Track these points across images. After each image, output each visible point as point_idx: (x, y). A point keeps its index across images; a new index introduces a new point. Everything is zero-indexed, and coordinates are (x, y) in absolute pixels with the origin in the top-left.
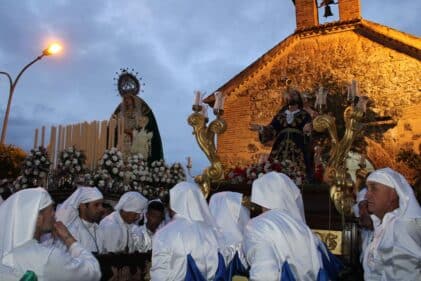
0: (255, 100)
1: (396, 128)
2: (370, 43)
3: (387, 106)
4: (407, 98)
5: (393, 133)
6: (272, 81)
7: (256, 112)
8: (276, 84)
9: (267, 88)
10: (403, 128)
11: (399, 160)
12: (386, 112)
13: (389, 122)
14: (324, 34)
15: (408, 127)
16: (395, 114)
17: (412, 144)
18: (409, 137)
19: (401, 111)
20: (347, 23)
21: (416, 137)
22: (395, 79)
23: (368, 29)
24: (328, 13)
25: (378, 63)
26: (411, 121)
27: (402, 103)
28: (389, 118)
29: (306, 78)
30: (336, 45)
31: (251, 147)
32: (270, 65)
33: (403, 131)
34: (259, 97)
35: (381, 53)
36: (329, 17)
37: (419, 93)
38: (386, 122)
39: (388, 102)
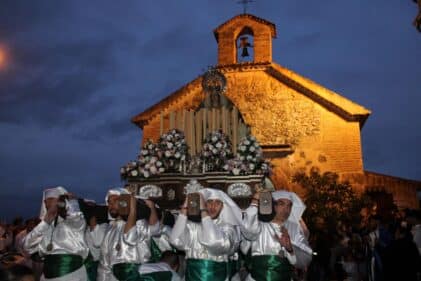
1: (293, 155)
2: (277, 83)
3: (287, 136)
4: (303, 131)
5: (291, 158)
10: (298, 155)
11: (294, 181)
12: (286, 141)
13: (288, 149)
14: (241, 71)
15: (302, 155)
16: (293, 143)
17: (305, 169)
18: (303, 163)
19: (298, 141)
20: (259, 64)
21: (309, 163)
22: (295, 115)
23: (276, 71)
24: (245, 54)
25: (282, 100)
26: (306, 150)
27: (300, 134)
28: (288, 146)
30: (249, 82)
32: (193, 93)
33: (299, 158)
35: (285, 92)
36: (246, 57)
37: (312, 128)
38: (285, 150)
39: (289, 132)
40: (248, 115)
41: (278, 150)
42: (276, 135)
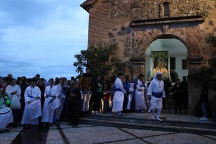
0: (113, 5)
1: (203, 23)
3: (199, 10)
4: (212, 4)
5: (201, 26)
7: (114, 12)
12: (197, 13)
13: (200, 19)
15: (211, 23)
16: (203, 15)
17: (213, 34)
18: (211, 30)
19: (208, 13)
26: (213, 19)
27: (209, 7)
28: (200, 17)
31: (110, 34)
33: (208, 26)
34: (116, 3)
38: (197, 19)
39: (200, 6)
41: (191, 20)
42: (189, 9)
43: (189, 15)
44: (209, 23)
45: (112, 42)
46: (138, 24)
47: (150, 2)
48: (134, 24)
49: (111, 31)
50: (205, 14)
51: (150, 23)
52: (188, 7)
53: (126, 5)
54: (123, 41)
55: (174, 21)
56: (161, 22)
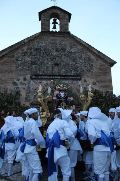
0: (18, 60)
1: (81, 81)
3: (78, 71)
4: (85, 69)
6: (27, 52)
8: (29, 54)
9: (24, 56)
12: (76, 74)
13: (79, 78)
19: (83, 74)
22: (81, 60)
26: (86, 78)
27: (83, 71)
29: (43, 54)
30: (58, 42)
34: (20, 59)
36: (55, 29)
37: (89, 68)
38: (77, 78)
39: (78, 69)
40: (57, 59)
41: (74, 78)
42: (71, 70)
43: (72, 74)
44: (84, 81)
45: (16, 89)
46: (37, 77)
47: (45, 62)
48: (34, 77)
49: (15, 81)
50: (82, 74)
51: (46, 77)
52: (71, 68)
53: (28, 61)
54: (25, 89)
55: (62, 77)
56: (54, 77)
